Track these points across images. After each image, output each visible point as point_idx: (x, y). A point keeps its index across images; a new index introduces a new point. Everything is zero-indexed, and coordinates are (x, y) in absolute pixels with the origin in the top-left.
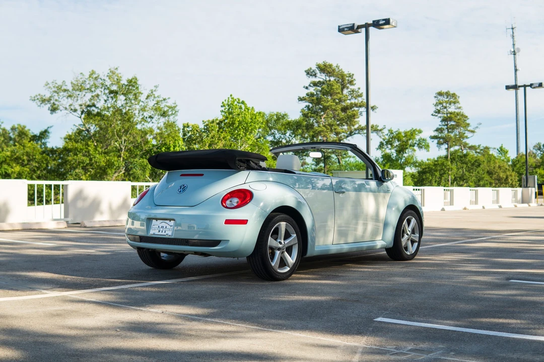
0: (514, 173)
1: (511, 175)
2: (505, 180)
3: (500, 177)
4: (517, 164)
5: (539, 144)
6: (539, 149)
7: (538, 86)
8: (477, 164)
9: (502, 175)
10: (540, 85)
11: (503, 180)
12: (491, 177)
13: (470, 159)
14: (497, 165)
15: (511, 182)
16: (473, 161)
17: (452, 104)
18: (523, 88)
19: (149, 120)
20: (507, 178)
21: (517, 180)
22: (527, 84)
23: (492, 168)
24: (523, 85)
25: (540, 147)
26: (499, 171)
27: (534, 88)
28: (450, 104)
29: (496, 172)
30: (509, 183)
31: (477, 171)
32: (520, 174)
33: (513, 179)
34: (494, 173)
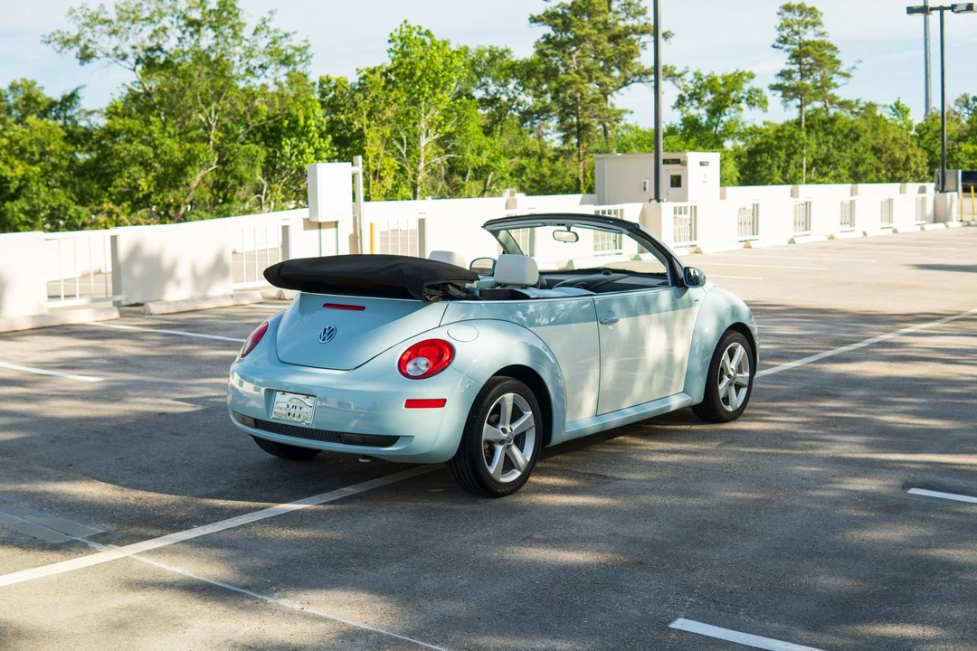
0: (919, 152)
1: (915, 155)
2: (904, 164)
3: (895, 157)
4: (926, 134)
5: (965, 96)
6: (966, 105)
7: (965, 8)
8: (853, 135)
9: (899, 154)
10: (970, 7)
11: (901, 164)
12: (879, 158)
13: (841, 126)
14: (891, 137)
15: (914, 167)
16: (846, 131)
17: (810, 27)
18: (938, 12)
19: (259, 72)
20: (908, 158)
21: (925, 164)
22: (945, 5)
23: (881, 142)
24: (938, 6)
25: (967, 101)
26: (893, 146)
27: (959, 12)
28: (806, 27)
29: (888, 149)
30: (911, 168)
31: (854, 148)
32: (932, 153)
33: (919, 162)
34: (884, 150)
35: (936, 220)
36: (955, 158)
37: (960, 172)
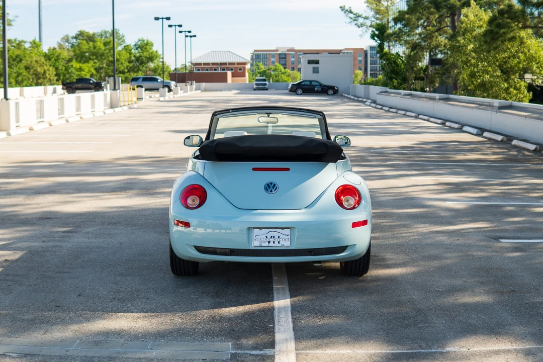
0: (51, 68)
1: (49, 70)
2: (43, 75)
3: (38, 71)
4: (52, 58)
5: (67, 36)
6: (67, 41)
8: (18, 59)
9: (39, 70)
12: (28, 72)
13: (11, 54)
14: (34, 60)
15: (48, 76)
16: (14, 56)
20: (45, 72)
21: (54, 75)
23: (29, 62)
25: (68, 39)
26: (36, 65)
29: (33, 67)
30: (47, 77)
31: (18, 66)
32: (57, 69)
33: (51, 74)
34: (31, 67)
35: (112, 107)
36: (70, 71)
37: (120, 78)
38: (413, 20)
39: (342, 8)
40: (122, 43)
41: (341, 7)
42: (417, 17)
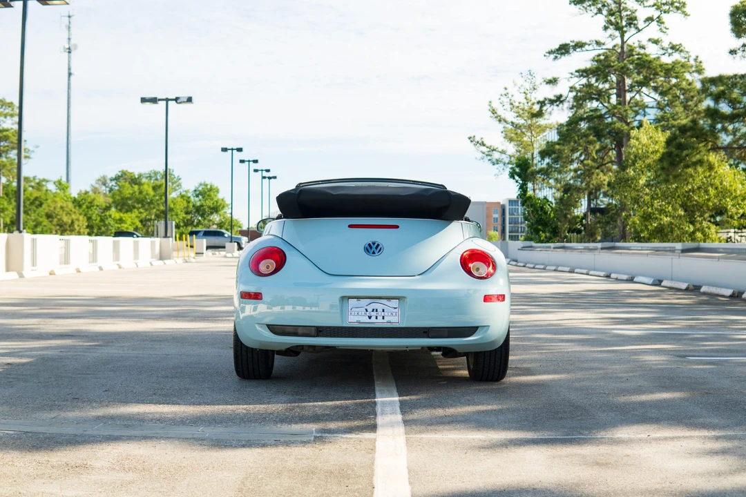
0: (81, 218)
1: (78, 220)
3: (63, 221)
4: (84, 204)
5: (104, 178)
6: (104, 184)
7: (186, 100)
8: (37, 203)
9: (66, 219)
10: (189, 100)
11: (68, 226)
12: (51, 222)
13: (28, 195)
14: (59, 206)
15: (77, 228)
16: (32, 198)
17: (8, 117)
18: (165, 102)
20: (73, 222)
21: (85, 227)
22: (170, 98)
23: (52, 209)
24: (164, 98)
25: (106, 181)
26: (61, 212)
27: (180, 103)
28: (6, 117)
29: (57, 215)
30: (75, 229)
31: (37, 212)
32: (89, 219)
33: (81, 225)
34: (54, 215)
35: (161, 258)
36: (107, 222)
37: (174, 223)
38: (566, 151)
39: (471, 139)
40: (177, 188)
41: (469, 138)
42: (571, 148)
